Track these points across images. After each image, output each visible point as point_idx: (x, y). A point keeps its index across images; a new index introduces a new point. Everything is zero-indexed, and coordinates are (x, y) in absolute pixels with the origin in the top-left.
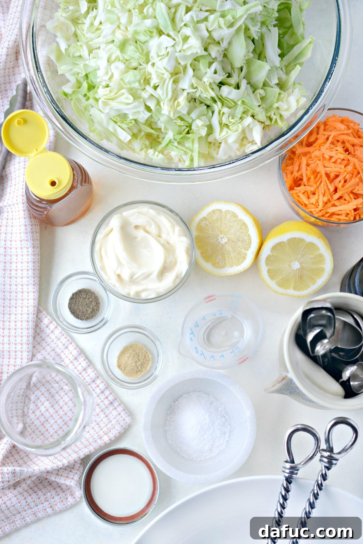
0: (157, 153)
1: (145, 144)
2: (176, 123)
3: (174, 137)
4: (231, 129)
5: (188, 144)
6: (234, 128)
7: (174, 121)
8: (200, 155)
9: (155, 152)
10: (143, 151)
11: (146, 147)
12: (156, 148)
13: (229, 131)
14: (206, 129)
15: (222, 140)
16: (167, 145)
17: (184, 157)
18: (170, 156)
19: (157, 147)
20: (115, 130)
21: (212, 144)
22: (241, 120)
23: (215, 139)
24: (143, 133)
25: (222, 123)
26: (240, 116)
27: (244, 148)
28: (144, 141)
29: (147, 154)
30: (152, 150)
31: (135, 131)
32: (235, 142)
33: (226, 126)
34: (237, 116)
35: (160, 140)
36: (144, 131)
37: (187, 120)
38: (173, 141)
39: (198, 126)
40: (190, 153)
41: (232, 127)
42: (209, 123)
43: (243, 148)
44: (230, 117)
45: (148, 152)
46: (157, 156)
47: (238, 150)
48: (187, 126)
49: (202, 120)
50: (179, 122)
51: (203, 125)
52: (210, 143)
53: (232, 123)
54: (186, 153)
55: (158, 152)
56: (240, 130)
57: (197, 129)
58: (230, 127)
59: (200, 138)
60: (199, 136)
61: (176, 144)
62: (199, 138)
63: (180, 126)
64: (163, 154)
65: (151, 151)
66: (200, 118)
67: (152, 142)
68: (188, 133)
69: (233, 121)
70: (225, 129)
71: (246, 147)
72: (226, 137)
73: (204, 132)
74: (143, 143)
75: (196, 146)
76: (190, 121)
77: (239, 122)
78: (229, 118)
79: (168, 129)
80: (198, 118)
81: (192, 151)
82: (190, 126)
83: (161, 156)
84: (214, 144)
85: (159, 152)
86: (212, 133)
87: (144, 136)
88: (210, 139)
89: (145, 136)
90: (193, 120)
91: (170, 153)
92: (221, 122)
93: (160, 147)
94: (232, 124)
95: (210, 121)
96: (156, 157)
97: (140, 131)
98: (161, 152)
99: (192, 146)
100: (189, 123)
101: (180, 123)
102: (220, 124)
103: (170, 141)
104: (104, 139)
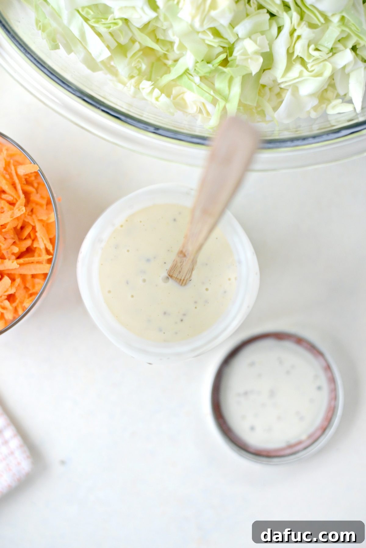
0: (157, 92)
1: (139, 70)
2: (204, 40)
3: (196, 66)
4: (310, 70)
5: (220, 84)
6: (317, 68)
7: (200, 35)
8: (241, 108)
9: (153, 89)
10: (133, 81)
11: (138, 75)
12: (159, 78)
13: (306, 73)
14: (261, 60)
15: (290, 86)
16: (181, 77)
17: (210, 107)
18: (183, 99)
19: (161, 77)
20: (83, 34)
21: (267, 89)
22: (331, 54)
23: (275, 81)
24: (137, 46)
25: (293, 53)
26: (330, 46)
27: (327, 106)
28: (139, 62)
29: (139, 89)
30: (150, 83)
31: (123, 40)
32: (312, 95)
33: (300, 60)
34: (326, 45)
35: (169, 62)
36: (139, 43)
37: (226, 36)
38: (192, 72)
39: (245, 53)
40: (222, 103)
41: (312, 66)
42: (268, 50)
43: (324, 106)
44: (312, 47)
45: (141, 86)
46: (157, 99)
47: (315, 108)
48: (224, 47)
49: (255, 42)
50: (210, 39)
51: (256, 53)
52: (264, 86)
53: (314, 58)
54: (214, 102)
55: (159, 89)
56: (327, 73)
57: (243, 57)
58: (309, 66)
59: (246, 77)
60: (244, 73)
61: (197, 79)
62: (244, 77)
63: (209, 46)
64: (168, 96)
65: (146, 85)
66: (253, 37)
67: (153, 64)
68: (225, 63)
69: (316, 54)
70: (298, 67)
71: (331, 105)
72: (298, 82)
73: (255, 67)
74: (136, 67)
75: (236, 90)
76: (232, 39)
77: (326, 57)
78: (309, 46)
79: (187, 49)
80: (250, 38)
81: (226, 99)
82: (230, 49)
83: (164, 99)
84: (270, 89)
85: (162, 91)
86: (270, 69)
87: (139, 51)
88: (265, 79)
89: (141, 52)
90: (238, 39)
91: (183, 93)
92: (291, 51)
93: (166, 79)
94: (314, 60)
95: (270, 46)
96: (154, 101)
97: (133, 41)
98: (166, 90)
99: (227, 88)
100: (229, 43)
101: (211, 41)
102: (290, 54)
103: (187, 72)
104: (61, 47)
